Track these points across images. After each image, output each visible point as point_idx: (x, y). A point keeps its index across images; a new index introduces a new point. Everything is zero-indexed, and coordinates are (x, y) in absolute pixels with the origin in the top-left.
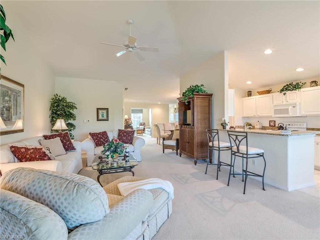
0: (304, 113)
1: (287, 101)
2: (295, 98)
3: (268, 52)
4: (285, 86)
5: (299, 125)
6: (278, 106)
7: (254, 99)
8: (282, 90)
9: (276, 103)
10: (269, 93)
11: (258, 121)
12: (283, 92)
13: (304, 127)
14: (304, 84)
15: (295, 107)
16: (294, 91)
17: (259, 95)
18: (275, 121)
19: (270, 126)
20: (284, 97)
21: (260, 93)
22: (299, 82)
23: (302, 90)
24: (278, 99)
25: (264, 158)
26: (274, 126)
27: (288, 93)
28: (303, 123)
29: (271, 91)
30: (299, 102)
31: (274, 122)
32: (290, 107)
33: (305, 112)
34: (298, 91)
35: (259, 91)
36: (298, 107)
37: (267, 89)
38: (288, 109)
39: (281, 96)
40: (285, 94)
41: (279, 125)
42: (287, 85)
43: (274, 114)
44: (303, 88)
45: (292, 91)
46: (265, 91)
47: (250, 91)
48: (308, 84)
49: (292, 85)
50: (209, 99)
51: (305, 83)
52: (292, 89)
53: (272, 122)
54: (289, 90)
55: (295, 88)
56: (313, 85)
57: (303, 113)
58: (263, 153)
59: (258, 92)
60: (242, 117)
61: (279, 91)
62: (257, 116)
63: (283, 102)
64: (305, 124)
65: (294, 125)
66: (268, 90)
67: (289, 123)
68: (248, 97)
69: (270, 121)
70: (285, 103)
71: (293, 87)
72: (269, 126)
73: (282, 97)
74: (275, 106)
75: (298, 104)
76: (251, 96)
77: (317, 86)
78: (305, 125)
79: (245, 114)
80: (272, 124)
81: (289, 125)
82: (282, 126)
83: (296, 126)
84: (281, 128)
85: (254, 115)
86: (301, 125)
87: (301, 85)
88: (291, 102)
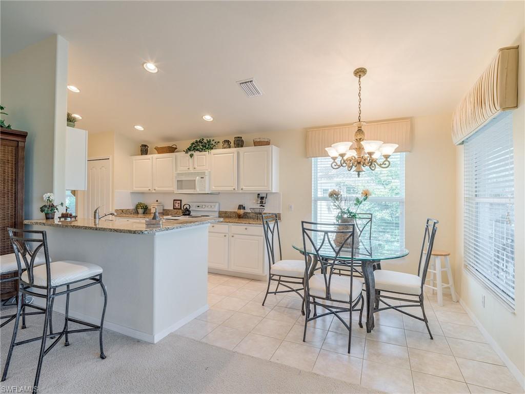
1: (195, 168)
2: (204, 165)
3: (151, 67)
4: (193, 144)
5: (210, 207)
6: (182, 174)
7: (149, 159)
8: (189, 149)
9: (182, 169)
10: (173, 151)
11: (157, 201)
12: (190, 153)
13: (216, 210)
14: (217, 144)
15: (203, 178)
16: (203, 153)
17: (159, 153)
18: (181, 200)
19: (174, 209)
20: (191, 160)
21: (161, 150)
22: (212, 139)
23: (213, 151)
24: (183, 163)
25: (102, 286)
26: (179, 209)
27: (196, 154)
28: (214, 204)
29: (176, 148)
30: (209, 170)
31: (179, 202)
32: (198, 177)
33: (215, 187)
34: (207, 152)
35: (159, 147)
36: (207, 178)
37: (170, 144)
38: (195, 180)
39: (188, 158)
40: (191, 156)
41: (185, 208)
42: (197, 142)
43: (178, 189)
44: (215, 149)
45: (201, 152)
46: (165, 147)
47: (145, 146)
48: (221, 144)
49: (202, 143)
50: (15, 144)
51: (218, 142)
52: (201, 148)
53: (177, 202)
54: (197, 150)
55: (204, 148)
56: (225, 146)
57: (214, 189)
58: (100, 275)
59: (157, 149)
60: (132, 193)
61: (185, 150)
62: (154, 191)
63: (189, 169)
64: (217, 205)
65: (204, 207)
66: (171, 147)
67: (198, 204)
68: (142, 155)
69: (174, 200)
70: (192, 171)
71: (202, 146)
72: (172, 208)
73: (188, 160)
74: (178, 174)
75: (207, 174)
76: (147, 154)
77: (230, 148)
78: (216, 207)
79: (136, 187)
80: (177, 206)
81: (198, 206)
82: (188, 208)
83: (206, 209)
84: (187, 212)
85: (150, 190)
86: (213, 207)
87: (214, 144)
88: (199, 169)
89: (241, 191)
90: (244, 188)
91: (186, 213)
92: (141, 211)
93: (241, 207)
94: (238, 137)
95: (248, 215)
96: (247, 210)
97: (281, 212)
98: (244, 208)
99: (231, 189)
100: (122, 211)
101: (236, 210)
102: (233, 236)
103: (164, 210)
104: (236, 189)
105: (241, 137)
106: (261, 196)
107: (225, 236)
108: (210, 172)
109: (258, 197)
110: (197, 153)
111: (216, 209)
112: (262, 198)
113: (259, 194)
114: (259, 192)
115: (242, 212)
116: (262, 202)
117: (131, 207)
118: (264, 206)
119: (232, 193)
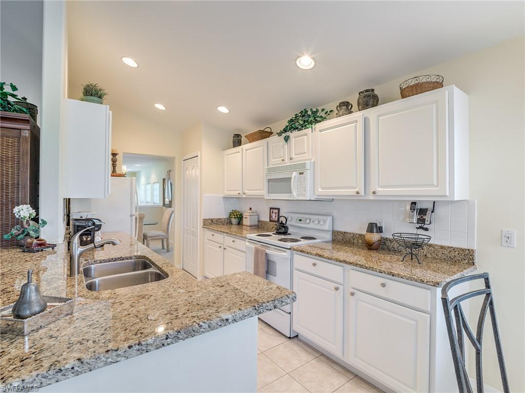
0: (320, 190)
1: (291, 159)
2: (306, 151)
4: (291, 120)
5: (316, 222)
6: (274, 170)
7: (239, 152)
8: (285, 130)
9: (275, 162)
10: (267, 137)
11: (251, 209)
12: (284, 135)
13: (327, 228)
14: (329, 114)
15: (302, 173)
16: (304, 131)
17: (249, 142)
18: (279, 209)
19: (270, 221)
20: (286, 146)
22: (320, 109)
23: (318, 126)
24: (276, 151)
27: (293, 135)
28: (323, 217)
29: (271, 133)
30: (313, 160)
31: (277, 211)
32: (294, 173)
33: (323, 189)
34: (310, 128)
36: (308, 174)
38: (291, 178)
39: (282, 144)
40: (286, 138)
42: (296, 117)
43: (268, 193)
44: (325, 121)
45: (301, 130)
51: (331, 111)
52: (301, 125)
53: (274, 210)
54: (295, 129)
55: (306, 124)
59: (247, 136)
60: (223, 197)
61: (280, 132)
62: (244, 196)
63: (283, 160)
64: (329, 219)
65: (308, 221)
66: (263, 131)
67: (301, 216)
68: (234, 147)
69: (271, 208)
70: (288, 163)
71: (304, 121)
72: (269, 221)
73: (283, 146)
74: (270, 170)
75: (308, 167)
77: (350, 113)
79: (227, 191)
80: (274, 216)
81: (300, 220)
82: (284, 222)
83: (311, 226)
84: (282, 229)
85: (239, 194)
86: (322, 223)
87: (324, 115)
88: (298, 159)
89: (372, 197)
90: (379, 190)
91: (280, 231)
92: (234, 221)
93: (373, 227)
94: (367, 91)
95: (388, 243)
96: (387, 235)
97: (475, 249)
98: (380, 230)
99: (352, 192)
100: (212, 221)
101: (364, 232)
102: (352, 294)
103: (259, 221)
104: (362, 193)
105: (373, 90)
106: (419, 206)
107: (337, 289)
108: (314, 162)
109: (412, 209)
110: (296, 133)
111: (327, 226)
112: (423, 212)
113: (414, 203)
114: (414, 199)
115: (375, 237)
116: (421, 221)
117: (224, 215)
118: (427, 229)
119: (355, 201)
